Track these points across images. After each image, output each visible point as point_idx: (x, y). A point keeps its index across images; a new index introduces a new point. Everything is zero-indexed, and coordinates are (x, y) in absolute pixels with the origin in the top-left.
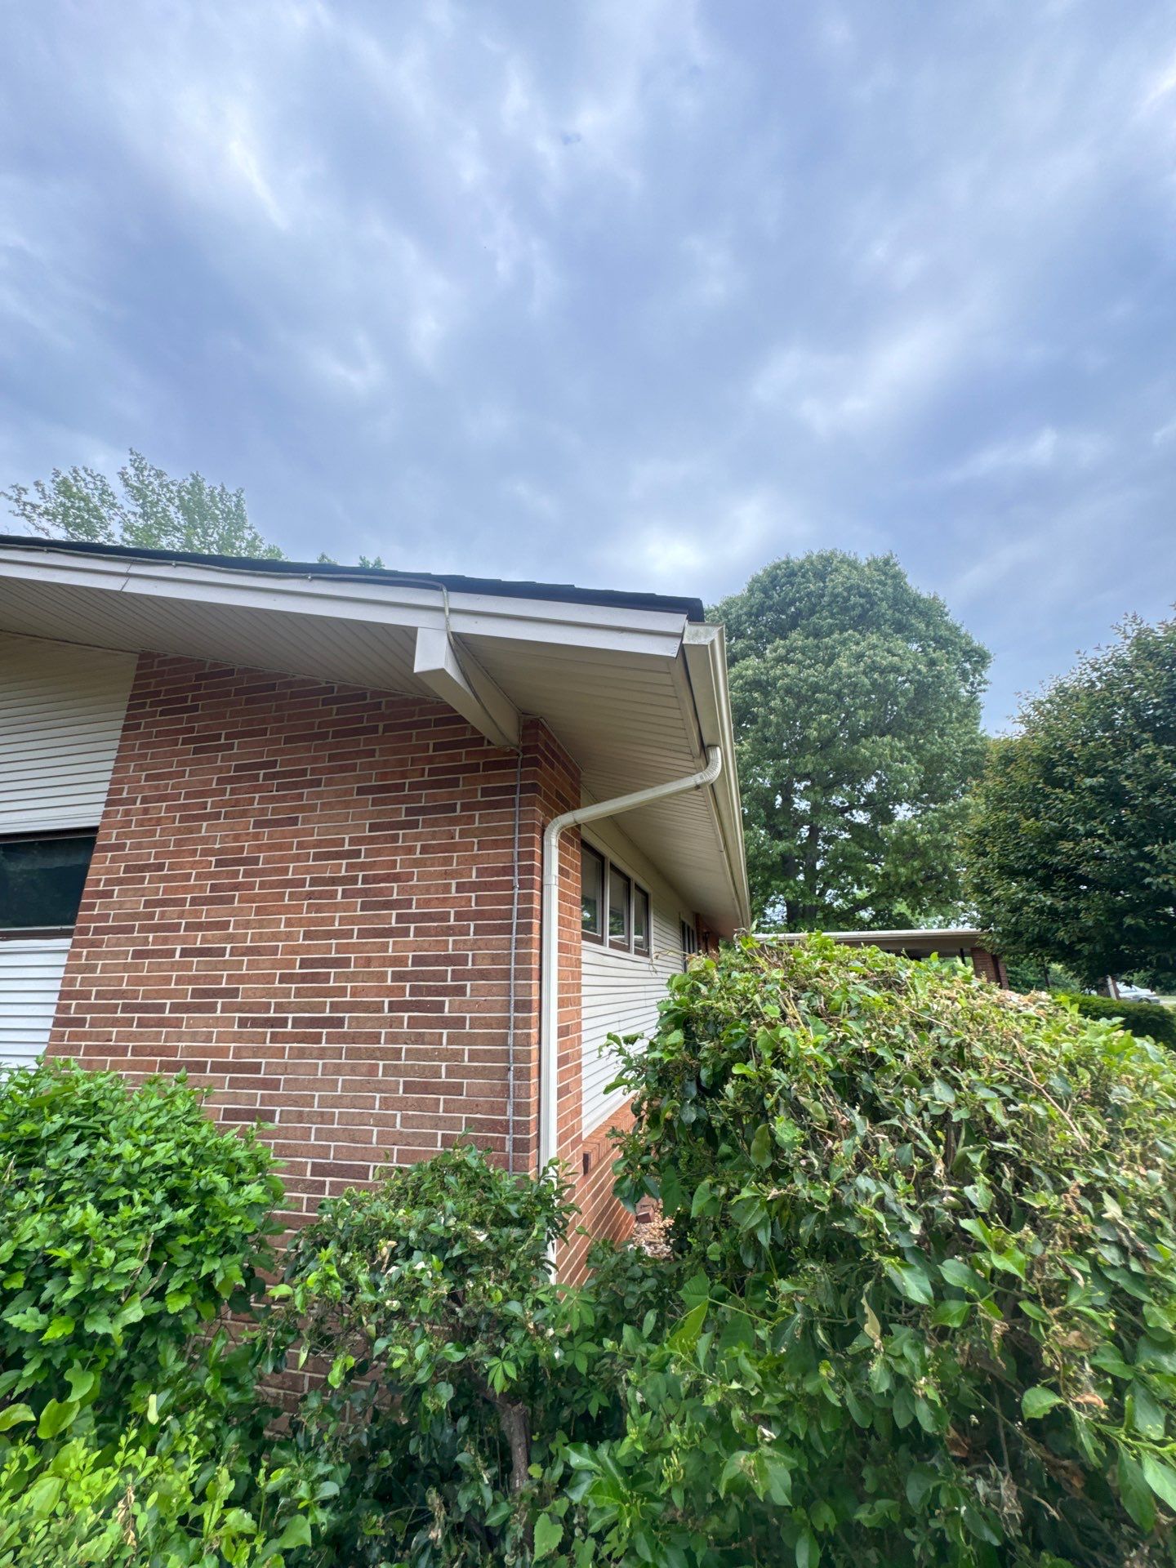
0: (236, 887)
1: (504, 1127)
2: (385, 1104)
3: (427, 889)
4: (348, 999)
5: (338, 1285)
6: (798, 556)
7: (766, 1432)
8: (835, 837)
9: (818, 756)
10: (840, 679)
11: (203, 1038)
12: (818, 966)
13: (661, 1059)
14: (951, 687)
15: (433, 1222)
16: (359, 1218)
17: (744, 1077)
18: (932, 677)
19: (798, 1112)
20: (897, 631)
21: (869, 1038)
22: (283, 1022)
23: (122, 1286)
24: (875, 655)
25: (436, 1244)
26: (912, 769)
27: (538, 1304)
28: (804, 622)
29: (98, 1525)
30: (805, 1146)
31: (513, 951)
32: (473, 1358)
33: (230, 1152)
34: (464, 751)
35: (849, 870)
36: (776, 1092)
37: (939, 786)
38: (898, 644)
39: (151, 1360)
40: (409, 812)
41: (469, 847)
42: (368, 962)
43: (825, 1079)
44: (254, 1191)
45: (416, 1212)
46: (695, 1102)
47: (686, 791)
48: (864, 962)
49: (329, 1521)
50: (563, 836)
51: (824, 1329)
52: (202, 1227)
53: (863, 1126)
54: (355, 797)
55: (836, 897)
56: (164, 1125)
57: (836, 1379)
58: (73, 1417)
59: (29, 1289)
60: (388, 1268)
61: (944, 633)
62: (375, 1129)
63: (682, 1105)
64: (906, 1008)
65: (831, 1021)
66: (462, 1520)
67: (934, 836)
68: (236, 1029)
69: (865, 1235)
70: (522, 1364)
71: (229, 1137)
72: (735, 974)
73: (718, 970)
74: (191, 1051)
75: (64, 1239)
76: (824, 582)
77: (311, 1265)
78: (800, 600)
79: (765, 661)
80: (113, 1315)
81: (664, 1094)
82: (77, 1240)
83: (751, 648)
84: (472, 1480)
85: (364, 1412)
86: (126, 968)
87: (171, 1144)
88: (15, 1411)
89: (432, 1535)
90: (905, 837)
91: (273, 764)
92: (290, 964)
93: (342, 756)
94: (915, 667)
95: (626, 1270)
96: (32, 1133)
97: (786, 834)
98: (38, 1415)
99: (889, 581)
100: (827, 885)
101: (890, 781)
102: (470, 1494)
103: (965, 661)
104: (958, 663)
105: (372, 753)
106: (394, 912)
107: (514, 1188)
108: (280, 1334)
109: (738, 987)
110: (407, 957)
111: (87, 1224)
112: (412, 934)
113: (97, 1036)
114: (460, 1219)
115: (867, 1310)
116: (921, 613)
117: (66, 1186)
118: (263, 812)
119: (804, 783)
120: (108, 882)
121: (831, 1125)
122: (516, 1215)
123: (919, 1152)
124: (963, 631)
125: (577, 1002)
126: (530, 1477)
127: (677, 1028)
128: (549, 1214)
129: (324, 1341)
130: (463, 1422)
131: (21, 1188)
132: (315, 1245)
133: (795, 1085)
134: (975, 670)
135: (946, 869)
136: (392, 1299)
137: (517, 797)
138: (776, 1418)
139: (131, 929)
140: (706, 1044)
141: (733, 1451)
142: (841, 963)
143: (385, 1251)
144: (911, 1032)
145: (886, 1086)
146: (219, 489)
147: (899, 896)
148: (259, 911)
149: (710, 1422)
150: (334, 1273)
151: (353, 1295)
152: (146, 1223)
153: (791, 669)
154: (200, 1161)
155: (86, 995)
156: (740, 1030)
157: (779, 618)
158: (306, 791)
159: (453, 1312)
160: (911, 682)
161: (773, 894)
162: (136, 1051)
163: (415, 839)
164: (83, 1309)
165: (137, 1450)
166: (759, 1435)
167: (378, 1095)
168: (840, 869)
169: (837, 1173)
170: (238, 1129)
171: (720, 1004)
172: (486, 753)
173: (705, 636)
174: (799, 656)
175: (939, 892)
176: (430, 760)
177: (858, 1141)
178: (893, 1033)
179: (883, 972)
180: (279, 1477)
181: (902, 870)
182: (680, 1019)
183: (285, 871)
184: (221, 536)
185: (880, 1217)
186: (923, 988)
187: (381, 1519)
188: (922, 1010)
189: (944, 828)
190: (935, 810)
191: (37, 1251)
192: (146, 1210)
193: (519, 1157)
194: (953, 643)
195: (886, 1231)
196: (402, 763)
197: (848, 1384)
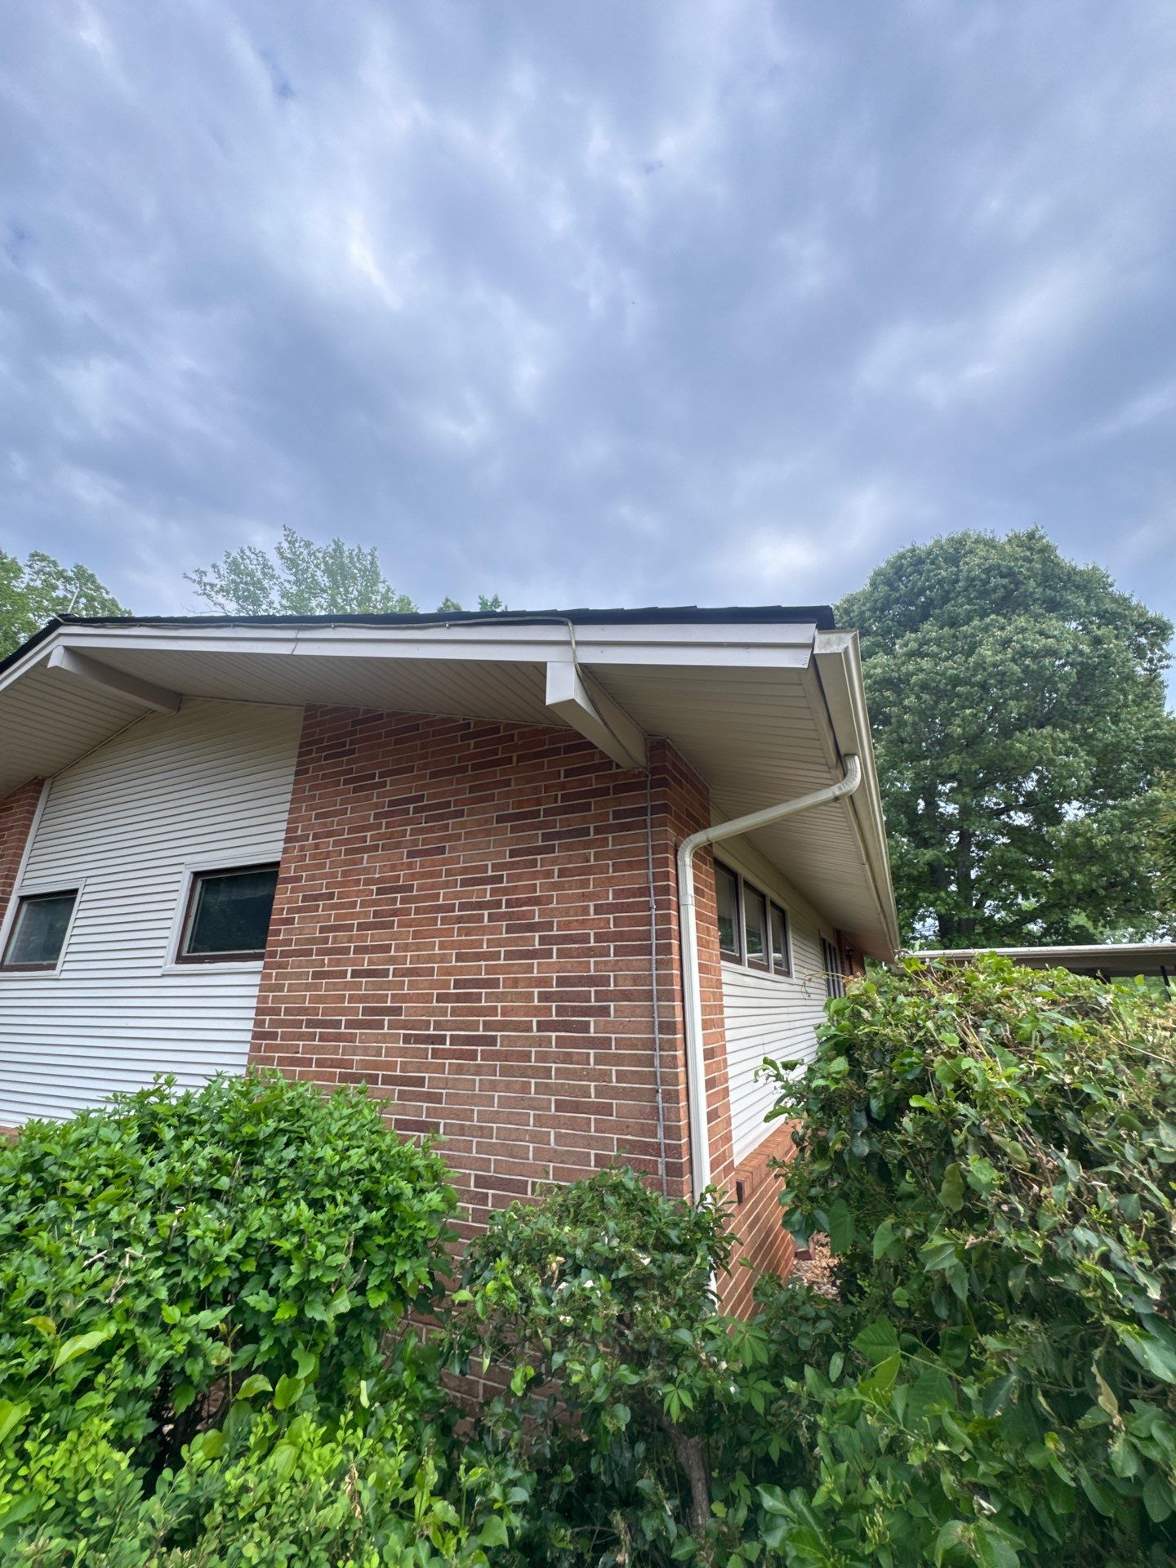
0: (395, 913)
1: (655, 1149)
2: (539, 1120)
3: (567, 912)
4: (499, 1018)
5: (513, 1296)
6: (924, 543)
7: (984, 1504)
8: (992, 842)
9: (964, 754)
10: (985, 669)
11: (374, 1053)
12: (998, 990)
13: (825, 1088)
14: (1124, 666)
15: (597, 1241)
16: (527, 1232)
17: (922, 1110)
18: (1098, 657)
19: (990, 1150)
20: (1050, 610)
21: (1071, 1072)
22: (441, 1040)
23: (332, 1278)
24: (1025, 639)
25: (602, 1264)
26: (1081, 763)
27: (708, 1335)
28: (937, 611)
29: (330, 1495)
30: (1005, 1189)
31: (654, 972)
32: (646, 1383)
33: (411, 1161)
34: (593, 775)
35: (1012, 878)
36: (964, 1129)
37: (1118, 779)
38: (1053, 624)
39: (357, 1350)
40: (546, 837)
41: (603, 869)
42: (515, 983)
43: (1022, 1116)
44: (434, 1198)
45: (579, 1230)
46: (865, 1134)
47: (825, 803)
48: (1052, 986)
49: (522, 1526)
50: (696, 855)
51: (1046, 1395)
52: (393, 1230)
53: (1075, 1172)
54: (495, 825)
55: (997, 909)
56: (355, 1132)
57: (1066, 1456)
58: (300, 1393)
59: (259, 1273)
60: (559, 1283)
61: (1109, 606)
62: (531, 1145)
63: (853, 1137)
64: (1114, 1040)
65: (1021, 1051)
66: (647, 1548)
67: (1116, 836)
68: (401, 1045)
69: (1090, 1295)
70: (698, 1394)
71: (409, 1146)
72: (901, 999)
73: (880, 993)
74: (365, 1064)
75: (285, 1230)
76: (957, 566)
77: (486, 1274)
78: (931, 588)
79: (895, 657)
80: (326, 1304)
81: (830, 1124)
82: (295, 1233)
83: (878, 645)
84: (655, 1508)
85: (545, 1425)
86: (308, 987)
87: (362, 1150)
88: (256, 1381)
89: (620, 1559)
90: (1078, 840)
91: (420, 798)
92: (446, 985)
93: (481, 788)
94: (1075, 648)
95: (797, 1309)
96: (252, 1135)
97: (933, 841)
98: (274, 1386)
99: (1035, 557)
100: (986, 896)
101: (1054, 778)
102: (655, 1523)
103: (1140, 636)
104: (1129, 638)
105: (507, 783)
106: (537, 935)
107: (674, 1213)
108: (463, 1338)
109: (906, 1013)
110: (552, 978)
111: (302, 1219)
112: (555, 955)
113: (287, 1049)
114: (624, 1240)
115: (1099, 1380)
116: (1078, 587)
117: (283, 1183)
118: (415, 843)
119: (949, 785)
120: (290, 911)
121: (1034, 1168)
122: (677, 1242)
123: (1145, 1204)
124: (1134, 602)
125: (720, 1023)
126: (713, 1515)
127: (839, 1055)
128: (710, 1243)
129: (502, 1350)
130: (641, 1448)
131: (247, 1183)
132: (488, 1254)
133: (987, 1122)
134: (1153, 645)
135: (1134, 874)
136: (565, 1314)
137: (648, 818)
138: (994, 1490)
139: (309, 953)
140: (873, 1073)
141: (946, 1521)
142: (1023, 987)
143: (554, 1265)
144: (1122, 1067)
145: (1098, 1127)
146: (357, 550)
147: (1076, 906)
148: (416, 935)
149: (915, 1482)
150: (509, 1283)
151: (528, 1307)
152: (347, 1221)
153: (926, 663)
154: (387, 1167)
155: (276, 1011)
156: (914, 1059)
157: (907, 609)
158: (450, 821)
159: (621, 1334)
160: (1072, 665)
161: (922, 906)
162: (320, 1063)
163: (553, 863)
164: (301, 1296)
165: (355, 1431)
166: (975, 1507)
167: (532, 1113)
168: (1000, 877)
169: (1048, 1221)
170: (414, 1139)
171: (888, 1031)
172: (615, 777)
173: (838, 643)
174: (934, 649)
175: (1127, 901)
176: (563, 786)
177: (1070, 1187)
178: (1101, 1067)
179: (1076, 997)
180: (477, 1475)
181: (1077, 877)
182: (842, 1046)
183: (436, 897)
184: (360, 593)
185: (1108, 1276)
186: (1132, 1017)
187: (569, 1533)
188: (1133, 1042)
189: (1128, 827)
190: (1114, 807)
191: (263, 1241)
192: (346, 1210)
193: (674, 1182)
194: (1123, 617)
195: (1117, 1292)
196: (536, 790)
197: (1081, 1463)
